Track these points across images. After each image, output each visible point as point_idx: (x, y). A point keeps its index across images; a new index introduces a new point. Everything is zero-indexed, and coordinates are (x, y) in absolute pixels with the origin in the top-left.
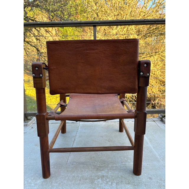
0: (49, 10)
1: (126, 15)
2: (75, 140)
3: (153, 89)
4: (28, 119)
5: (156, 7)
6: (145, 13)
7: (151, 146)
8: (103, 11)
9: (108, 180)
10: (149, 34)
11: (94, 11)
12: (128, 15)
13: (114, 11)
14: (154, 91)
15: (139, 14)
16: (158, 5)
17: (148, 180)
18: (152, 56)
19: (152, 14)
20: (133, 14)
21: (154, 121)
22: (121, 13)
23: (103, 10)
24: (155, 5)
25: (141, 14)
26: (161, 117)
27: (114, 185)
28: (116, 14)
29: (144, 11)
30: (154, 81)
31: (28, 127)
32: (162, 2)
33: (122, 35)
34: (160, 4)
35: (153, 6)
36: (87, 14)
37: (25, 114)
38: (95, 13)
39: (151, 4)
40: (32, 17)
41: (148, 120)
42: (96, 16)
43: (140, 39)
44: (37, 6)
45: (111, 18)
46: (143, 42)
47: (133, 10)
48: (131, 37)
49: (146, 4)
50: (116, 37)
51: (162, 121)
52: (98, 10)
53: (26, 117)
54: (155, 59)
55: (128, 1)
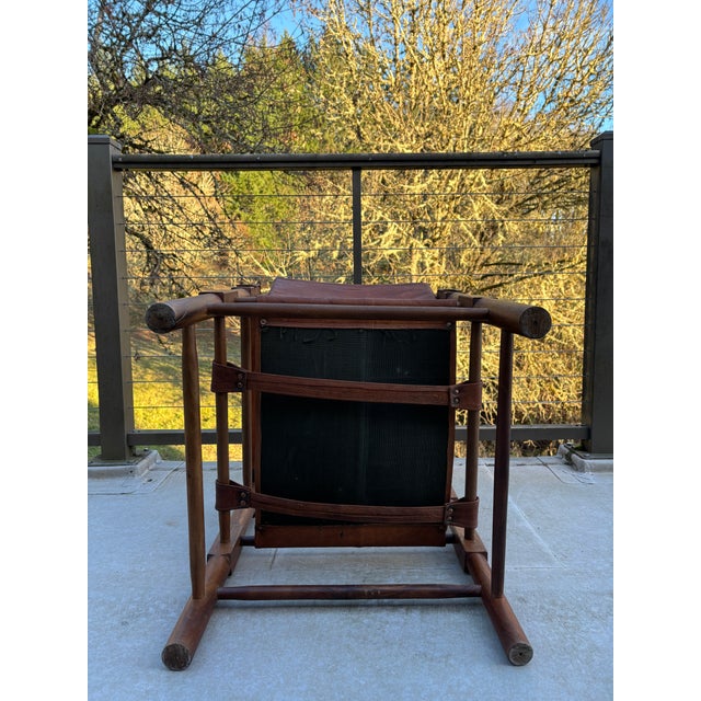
0: (197, 116)
1: (458, 136)
3: (557, 391)
4: (135, 455)
5: (559, 110)
6: (518, 129)
7: (528, 525)
8: (379, 123)
10: (535, 201)
11: (348, 120)
12: (463, 137)
13: (417, 123)
15: (499, 132)
16: (566, 105)
17: (516, 603)
18: (549, 272)
19: (544, 134)
20: (480, 132)
21: (545, 465)
22: (438, 130)
23: (379, 119)
24: (553, 105)
25: (507, 134)
26: (567, 451)
28: (423, 131)
29: (518, 125)
30: (560, 362)
31: (137, 478)
32: (576, 96)
33: (445, 201)
34: (572, 101)
35: (548, 109)
36: (324, 131)
37: (128, 435)
38: (352, 127)
39: (542, 100)
40: (132, 134)
41: (524, 462)
42: (353, 136)
43: (506, 215)
44: (158, 101)
45: (406, 146)
46: (516, 227)
47: (479, 121)
48: (476, 208)
49: (522, 103)
50: (422, 206)
51: (570, 463)
52: (360, 119)
53: (131, 447)
54: (561, 284)
55: (461, 91)
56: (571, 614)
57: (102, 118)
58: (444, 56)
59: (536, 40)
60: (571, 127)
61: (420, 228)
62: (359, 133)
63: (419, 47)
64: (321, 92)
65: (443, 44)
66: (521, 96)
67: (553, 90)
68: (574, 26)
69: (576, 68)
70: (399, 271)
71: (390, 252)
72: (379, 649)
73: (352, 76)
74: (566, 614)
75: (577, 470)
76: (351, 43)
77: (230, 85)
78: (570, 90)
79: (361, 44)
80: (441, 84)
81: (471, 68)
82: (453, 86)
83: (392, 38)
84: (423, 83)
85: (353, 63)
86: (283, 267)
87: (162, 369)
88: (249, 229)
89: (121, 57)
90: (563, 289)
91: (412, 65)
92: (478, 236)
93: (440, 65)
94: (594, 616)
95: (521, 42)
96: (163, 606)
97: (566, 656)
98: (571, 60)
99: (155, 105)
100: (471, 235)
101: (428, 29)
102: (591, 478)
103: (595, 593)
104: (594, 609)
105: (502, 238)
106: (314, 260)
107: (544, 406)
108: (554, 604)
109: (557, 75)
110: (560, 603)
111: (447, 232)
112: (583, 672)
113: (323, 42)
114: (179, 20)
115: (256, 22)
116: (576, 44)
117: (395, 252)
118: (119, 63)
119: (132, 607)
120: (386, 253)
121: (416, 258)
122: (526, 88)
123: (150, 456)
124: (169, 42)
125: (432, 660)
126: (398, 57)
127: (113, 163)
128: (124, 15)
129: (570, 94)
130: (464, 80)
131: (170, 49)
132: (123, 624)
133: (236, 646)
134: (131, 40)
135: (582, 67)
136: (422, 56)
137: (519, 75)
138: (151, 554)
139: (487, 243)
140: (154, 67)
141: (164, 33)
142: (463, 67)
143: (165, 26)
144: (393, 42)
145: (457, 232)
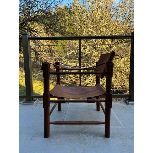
0: (46, 24)
2: (66, 113)
3: (124, 83)
4: (33, 100)
5: (126, 21)
6: (116, 25)
7: (117, 117)
8: (85, 24)
9: (88, 135)
10: (120, 41)
11: (78, 24)
12: (104, 27)
13: (94, 24)
14: (125, 85)
15: (112, 26)
16: (127, 20)
17: (113, 135)
18: (123, 57)
19: (122, 26)
20: (108, 26)
21: (121, 103)
22: (98, 26)
24: (124, 20)
25: (114, 26)
26: (126, 100)
27: (91, 137)
28: (95, 26)
29: (116, 24)
30: (125, 77)
31: (34, 105)
32: (129, 18)
33: (100, 41)
34: (128, 19)
35: (123, 20)
36: (73, 26)
37: (32, 96)
38: (79, 25)
39: (122, 19)
40: (32, 28)
41: (116, 102)
42: (80, 27)
43: (113, 45)
44: (37, 21)
45: (91, 29)
46: (116, 47)
47: (108, 24)
48: (107, 43)
49: (117, 20)
50: (95, 43)
51: (126, 103)
52: (81, 23)
53: (32, 99)
54: (125, 60)
55: (104, 17)
56: (125, 138)
57: (25, 24)
58: (100, 9)
59: (120, 5)
60: (128, 25)
61: (94, 47)
62: (81, 27)
63: (94, 7)
64: (73, 17)
65: (100, 6)
66: (117, 18)
67: (124, 17)
68: (129, 2)
69: (130, 11)
70: (90, 57)
71: (88, 53)
72: (84, 145)
73: (79, 14)
74: (124, 138)
75: (127, 104)
76: (79, 6)
77: (53, 17)
78: (128, 16)
79: (81, 7)
80: (99, 15)
81: (106, 12)
82: (102, 16)
83: (88, 5)
84: (95, 15)
85: (80, 11)
86: (64, 56)
87: (39, 78)
88: (57, 48)
89: (29, 11)
90: (126, 61)
91: (93, 11)
92: (107, 49)
93: (99, 11)
94: (130, 138)
95: (117, 6)
96: (39, 135)
97: (124, 147)
98: (128, 10)
99: (37, 22)
100: (105, 49)
101: (96, 3)
102: (131, 106)
103: (130, 133)
104: (130, 137)
105: (112, 50)
106: (71, 54)
107: (121, 87)
108: (121, 135)
109: (125, 13)
110: (122, 135)
111: (100, 49)
112: (127, 151)
113: (73, 6)
114: (42, 3)
115: (58, 3)
116: (130, 6)
117: (89, 53)
118: (29, 12)
119: (33, 135)
120: (87, 53)
121: (93, 54)
122: (118, 16)
123: (36, 101)
124: (39, 7)
125: (95, 148)
126: (90, 9)
127: (28, 39)
128: (30, 1)
129: (128, 17)
130: (104, 14)
131: (40, 9)
132: (31, 138)
133: (54, 144)
134: (31, 7)
135: (131, 11)
136: (95, 9)
137: (116, 13)
138: (37, 123)
139: (109, 51)
140: (36, 13)
141: (38, 6)
142: (104, 11)
143: (39, 4)
144: (89, 6)
145: (103, 48)
